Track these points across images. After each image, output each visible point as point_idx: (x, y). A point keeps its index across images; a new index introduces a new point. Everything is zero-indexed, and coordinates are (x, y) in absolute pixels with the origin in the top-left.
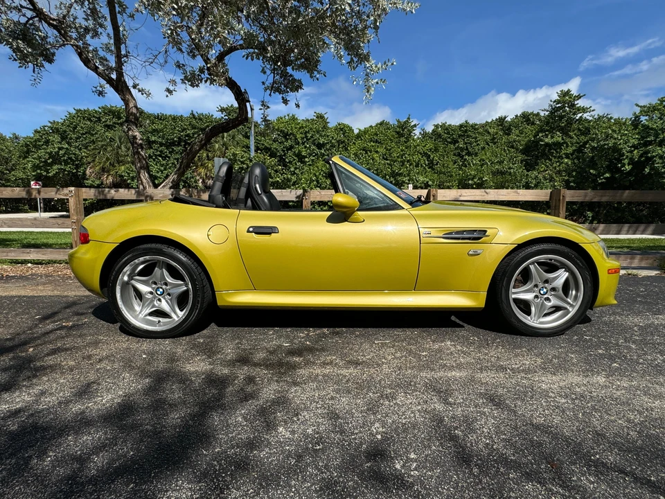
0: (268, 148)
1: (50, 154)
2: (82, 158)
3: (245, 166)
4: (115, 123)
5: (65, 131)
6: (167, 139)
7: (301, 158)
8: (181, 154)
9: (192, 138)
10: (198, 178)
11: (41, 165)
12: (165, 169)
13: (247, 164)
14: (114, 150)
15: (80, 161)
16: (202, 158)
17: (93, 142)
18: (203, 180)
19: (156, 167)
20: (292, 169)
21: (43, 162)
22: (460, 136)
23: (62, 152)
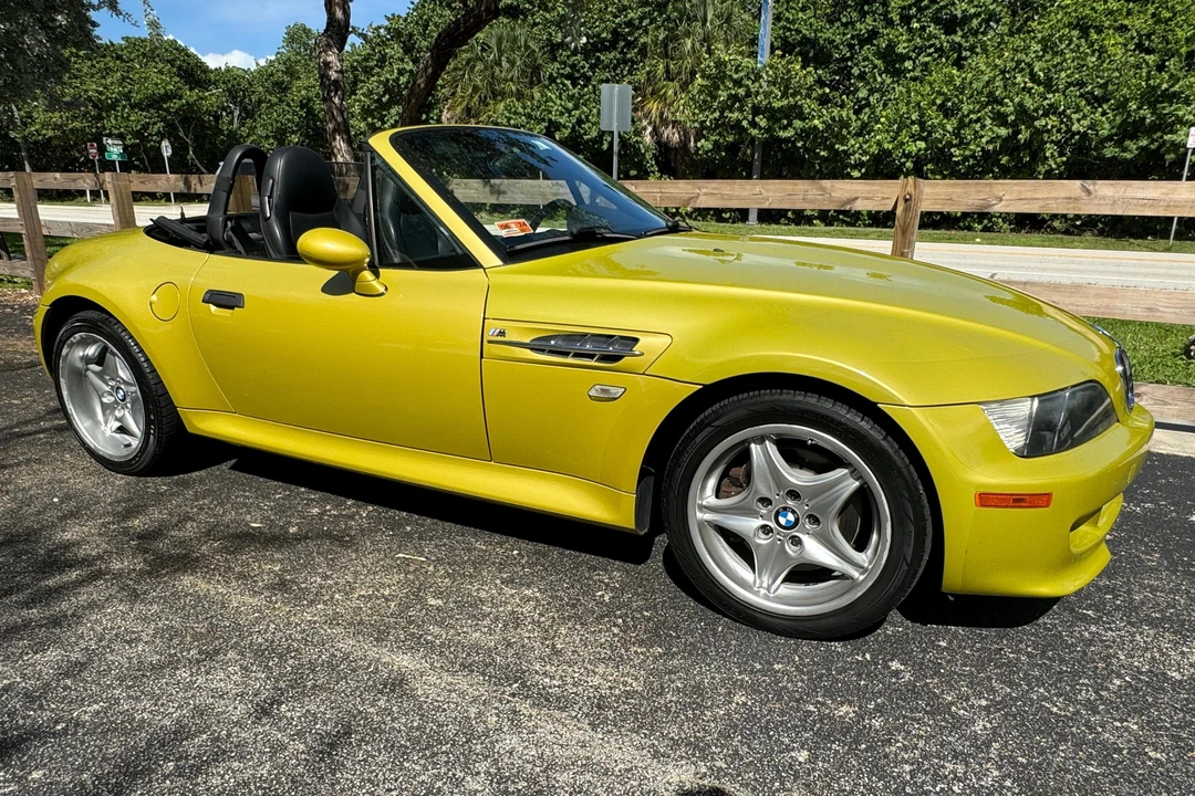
0: (809, 39)
1: (386, 83)
2: (435, 89)
3: (742, 92)
5: (411, 35)
7: (892, 61)
8: (615, 69)
9: (638, 28)
10: (645, 123)
11: (372, 106)
12: (576, 107)
13: (747, 86)
14: (487, 68)
16: (655, 77)
18: (655, 129)
19: (558, 102)
20: (863, 94)
21: (375, 101)
23: (403, 80)
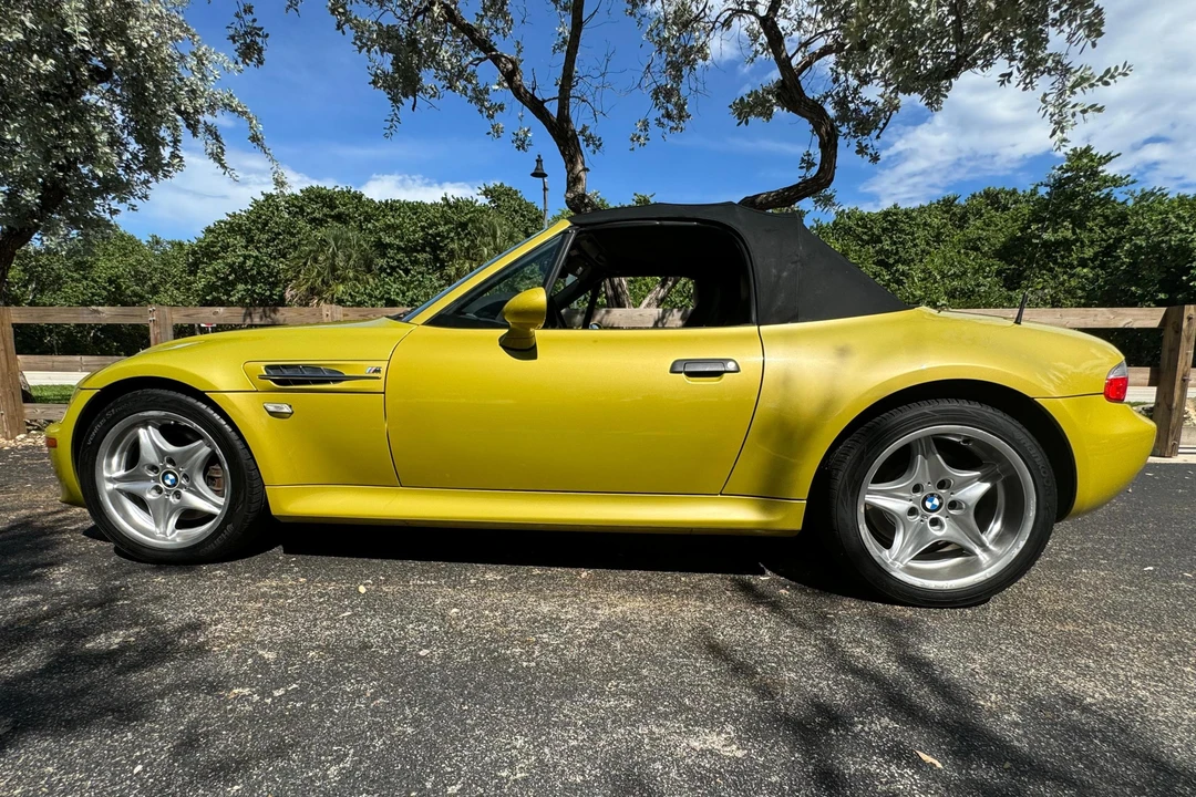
1: (232, 266)
2: (278, 272)
4: (325, 215)
5: (250, 230)
6: (409, 241)
9: (447, 238)
11: (219, 283)
12: (408, 291)
14: (327, 258)
15: (276, 277)
17: (295, 247)
19: (394, 285)
21: (221, 279)
22: (885, 230)
23: (249, 263)
